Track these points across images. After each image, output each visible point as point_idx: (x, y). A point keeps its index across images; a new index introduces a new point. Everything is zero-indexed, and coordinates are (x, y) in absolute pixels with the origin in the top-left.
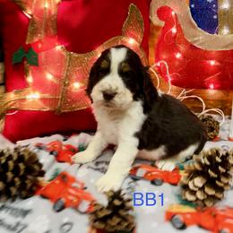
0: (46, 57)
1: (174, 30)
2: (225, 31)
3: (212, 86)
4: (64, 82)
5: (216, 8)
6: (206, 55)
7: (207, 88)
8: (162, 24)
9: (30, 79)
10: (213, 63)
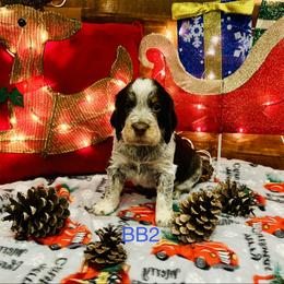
0: (32, 98)
1: (163, 73)
2: (211, 76)
3: (199, 129)
4: (51, 123)
5: (203, 53)
6: (193, 99)
7: (194, 130)
8: (152, 66)
9: (13, 120)
10: (199, 107)
